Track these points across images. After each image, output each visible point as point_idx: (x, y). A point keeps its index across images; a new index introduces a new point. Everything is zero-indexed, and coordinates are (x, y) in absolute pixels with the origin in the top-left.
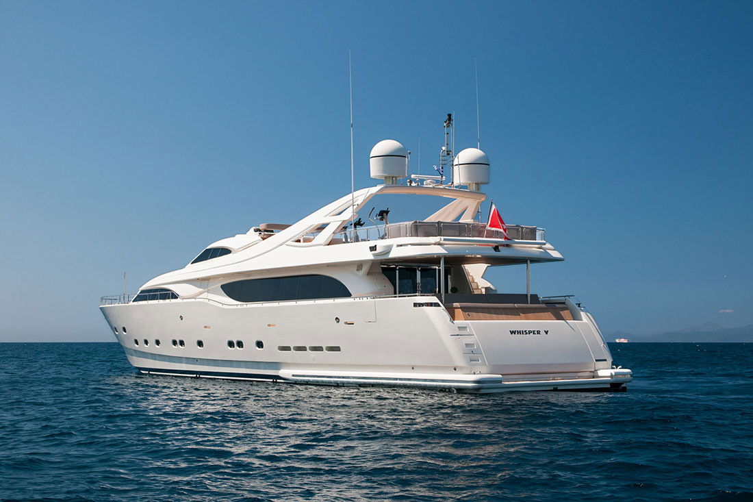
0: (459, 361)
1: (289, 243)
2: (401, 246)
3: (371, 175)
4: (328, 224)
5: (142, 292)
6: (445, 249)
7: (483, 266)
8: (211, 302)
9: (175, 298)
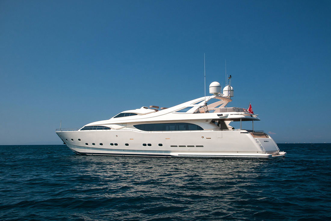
0: (260, 150)
1: (174, 112)
2: (232, 114)
3: (210, 93)
4: (193, 107)
5: (85, 127)
6: (244, 116)
7: (230, 122)
8: (133, 131)
9: (109, 129)
